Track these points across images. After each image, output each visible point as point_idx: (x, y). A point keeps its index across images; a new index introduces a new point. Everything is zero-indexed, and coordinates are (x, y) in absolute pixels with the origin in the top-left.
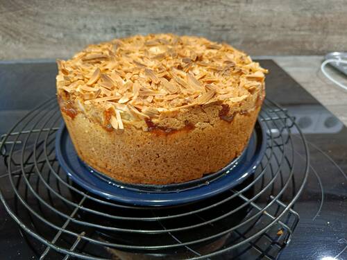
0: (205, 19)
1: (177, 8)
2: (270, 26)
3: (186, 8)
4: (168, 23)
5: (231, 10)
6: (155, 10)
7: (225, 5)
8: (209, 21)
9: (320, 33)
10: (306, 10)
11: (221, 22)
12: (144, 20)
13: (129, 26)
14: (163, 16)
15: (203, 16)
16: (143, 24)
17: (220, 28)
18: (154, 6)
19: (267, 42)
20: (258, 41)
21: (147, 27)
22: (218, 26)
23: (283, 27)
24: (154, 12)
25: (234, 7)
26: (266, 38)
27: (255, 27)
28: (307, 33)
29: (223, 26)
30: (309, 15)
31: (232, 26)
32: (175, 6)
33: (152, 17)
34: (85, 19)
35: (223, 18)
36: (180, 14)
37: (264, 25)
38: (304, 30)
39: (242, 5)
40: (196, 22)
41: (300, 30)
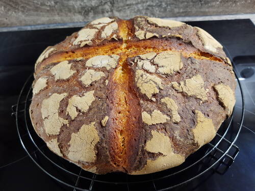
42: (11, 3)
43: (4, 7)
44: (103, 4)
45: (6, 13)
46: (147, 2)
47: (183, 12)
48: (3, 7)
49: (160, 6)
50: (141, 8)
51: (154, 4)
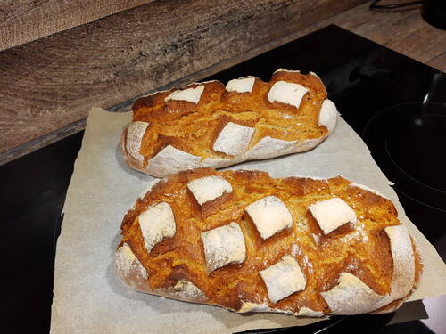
6: (218, 7)
8: (270, 3)
12: (207, 22)
13: (191, 36)
14: (226, 11)
16: (206, 28)
20: (314, 7)
21: (210, 30)
24: (217, 10)
26: (320, 3)
29: (283, 3)
33: (215, 16)
40: (259, 7)
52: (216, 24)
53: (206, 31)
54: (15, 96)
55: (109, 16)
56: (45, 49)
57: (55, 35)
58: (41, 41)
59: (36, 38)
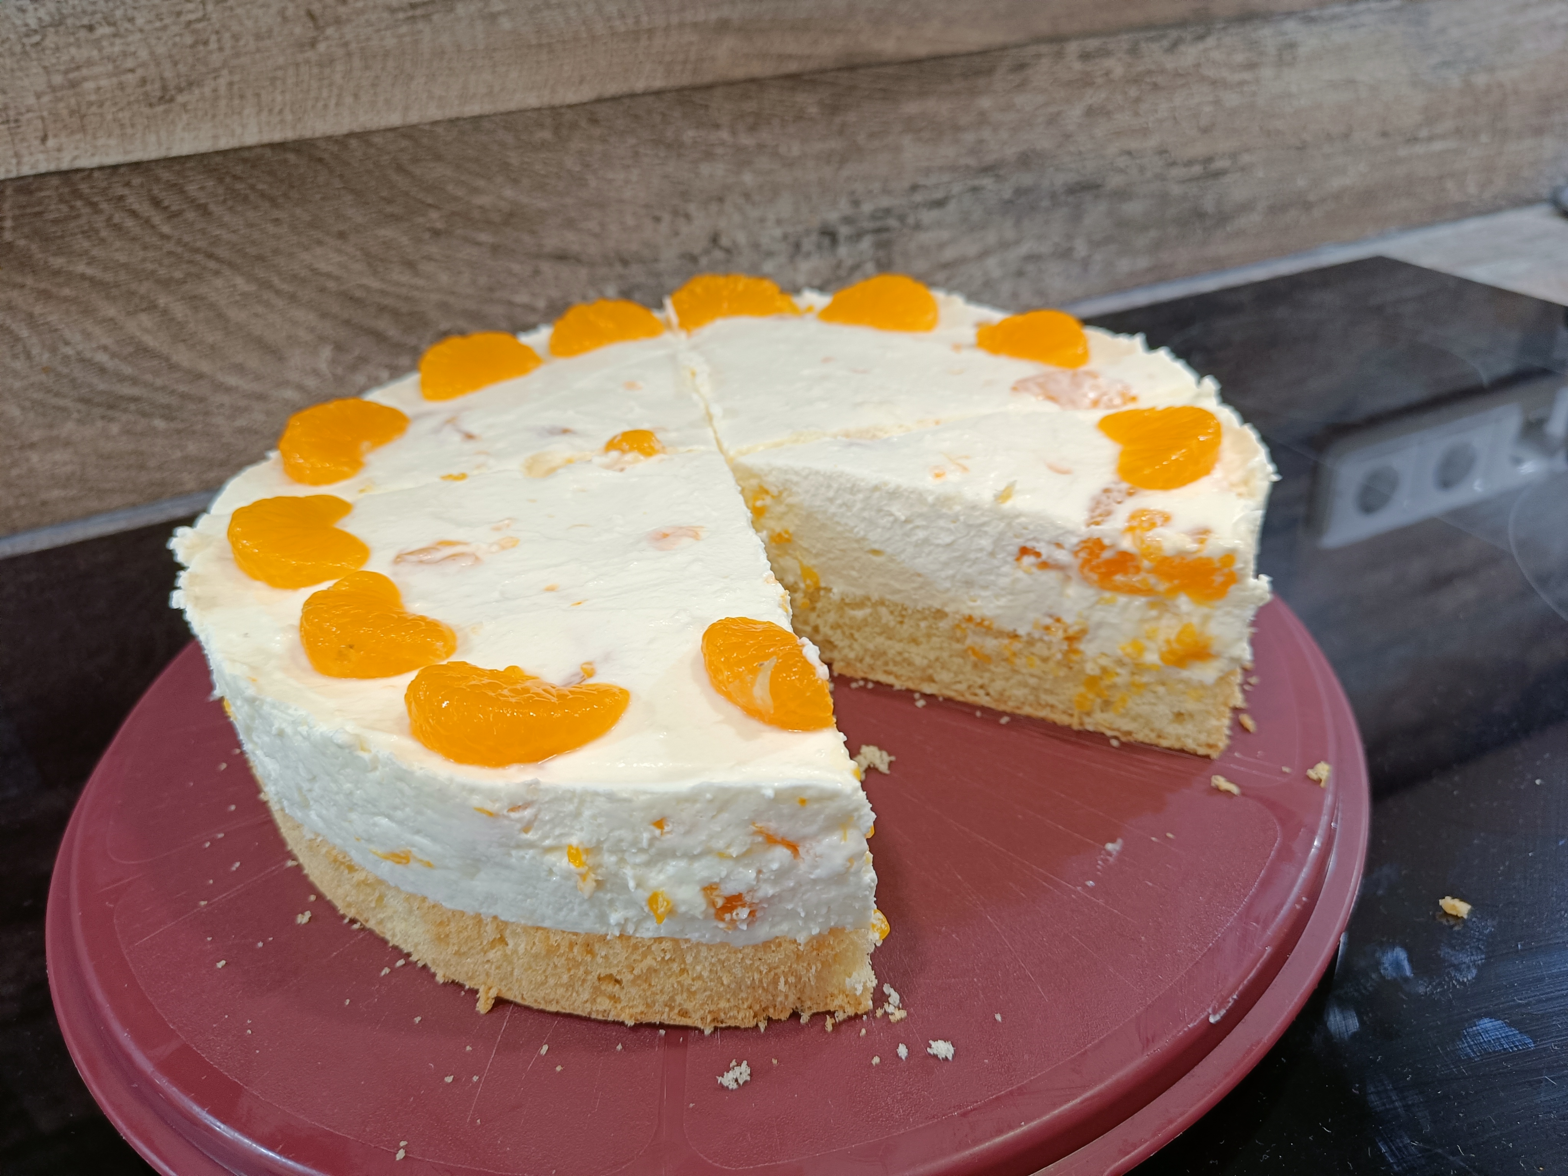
0: (1153, 142)
1: (1059, 114)
2: (1346, 136)
3: (1090, 112)
4: (1027, 179)
5: (1232, 99)
6: (986, 133)
7: (1214, 83)
8: (1162, 152)
9: (1484, 138)
10: (1446, 64)
11: (1199, 149)
12: (946, 178)
13: (887, 212)
14: (1010, 152)
15: (1145, 132)
16: (939, 195)
17: (1197, 169)
18: (983, 119)
19: (1337, 196)
20: (1312, 197)
21: (952, 206)
22: (1189, 163)
23: (1384, 134)
24: (981, 141)
25: (1241, 83)
26: (1336, 183)
27: (1302, 148)
28: (1451, 144)
29: (1209, 160)
30: (1455, 81)
31: (1234, 156)
32: (1053, 109)
33: (972, 162)
34: (714, 207)
35: (1205, 131)
36: (1068, 136)
37: (1329, 138)
38: (1443, 137)
39: (1267, 72)
40: (1122, 162)
41: (1431, 139)
42: (383, 324)
43: (339, 347)
44: (843, 273)
45: (339, 380)
46: (1018, 242)
47: (1149, 270)
48: (326, 352)
49: (1065, 254)
50: (996, 273)
51: (1045, 248)
52: (975, 190)
53: (940, 204)
54: (293, 298)
55: (633, 96)
56: (415, 160)
57: (453, 122)
58: (407, 132)
59: (395, 119)
